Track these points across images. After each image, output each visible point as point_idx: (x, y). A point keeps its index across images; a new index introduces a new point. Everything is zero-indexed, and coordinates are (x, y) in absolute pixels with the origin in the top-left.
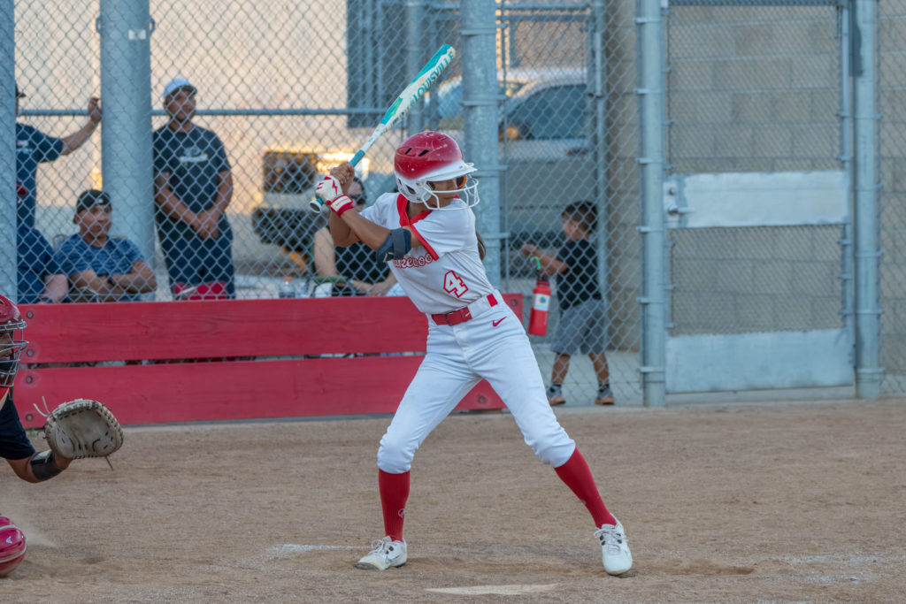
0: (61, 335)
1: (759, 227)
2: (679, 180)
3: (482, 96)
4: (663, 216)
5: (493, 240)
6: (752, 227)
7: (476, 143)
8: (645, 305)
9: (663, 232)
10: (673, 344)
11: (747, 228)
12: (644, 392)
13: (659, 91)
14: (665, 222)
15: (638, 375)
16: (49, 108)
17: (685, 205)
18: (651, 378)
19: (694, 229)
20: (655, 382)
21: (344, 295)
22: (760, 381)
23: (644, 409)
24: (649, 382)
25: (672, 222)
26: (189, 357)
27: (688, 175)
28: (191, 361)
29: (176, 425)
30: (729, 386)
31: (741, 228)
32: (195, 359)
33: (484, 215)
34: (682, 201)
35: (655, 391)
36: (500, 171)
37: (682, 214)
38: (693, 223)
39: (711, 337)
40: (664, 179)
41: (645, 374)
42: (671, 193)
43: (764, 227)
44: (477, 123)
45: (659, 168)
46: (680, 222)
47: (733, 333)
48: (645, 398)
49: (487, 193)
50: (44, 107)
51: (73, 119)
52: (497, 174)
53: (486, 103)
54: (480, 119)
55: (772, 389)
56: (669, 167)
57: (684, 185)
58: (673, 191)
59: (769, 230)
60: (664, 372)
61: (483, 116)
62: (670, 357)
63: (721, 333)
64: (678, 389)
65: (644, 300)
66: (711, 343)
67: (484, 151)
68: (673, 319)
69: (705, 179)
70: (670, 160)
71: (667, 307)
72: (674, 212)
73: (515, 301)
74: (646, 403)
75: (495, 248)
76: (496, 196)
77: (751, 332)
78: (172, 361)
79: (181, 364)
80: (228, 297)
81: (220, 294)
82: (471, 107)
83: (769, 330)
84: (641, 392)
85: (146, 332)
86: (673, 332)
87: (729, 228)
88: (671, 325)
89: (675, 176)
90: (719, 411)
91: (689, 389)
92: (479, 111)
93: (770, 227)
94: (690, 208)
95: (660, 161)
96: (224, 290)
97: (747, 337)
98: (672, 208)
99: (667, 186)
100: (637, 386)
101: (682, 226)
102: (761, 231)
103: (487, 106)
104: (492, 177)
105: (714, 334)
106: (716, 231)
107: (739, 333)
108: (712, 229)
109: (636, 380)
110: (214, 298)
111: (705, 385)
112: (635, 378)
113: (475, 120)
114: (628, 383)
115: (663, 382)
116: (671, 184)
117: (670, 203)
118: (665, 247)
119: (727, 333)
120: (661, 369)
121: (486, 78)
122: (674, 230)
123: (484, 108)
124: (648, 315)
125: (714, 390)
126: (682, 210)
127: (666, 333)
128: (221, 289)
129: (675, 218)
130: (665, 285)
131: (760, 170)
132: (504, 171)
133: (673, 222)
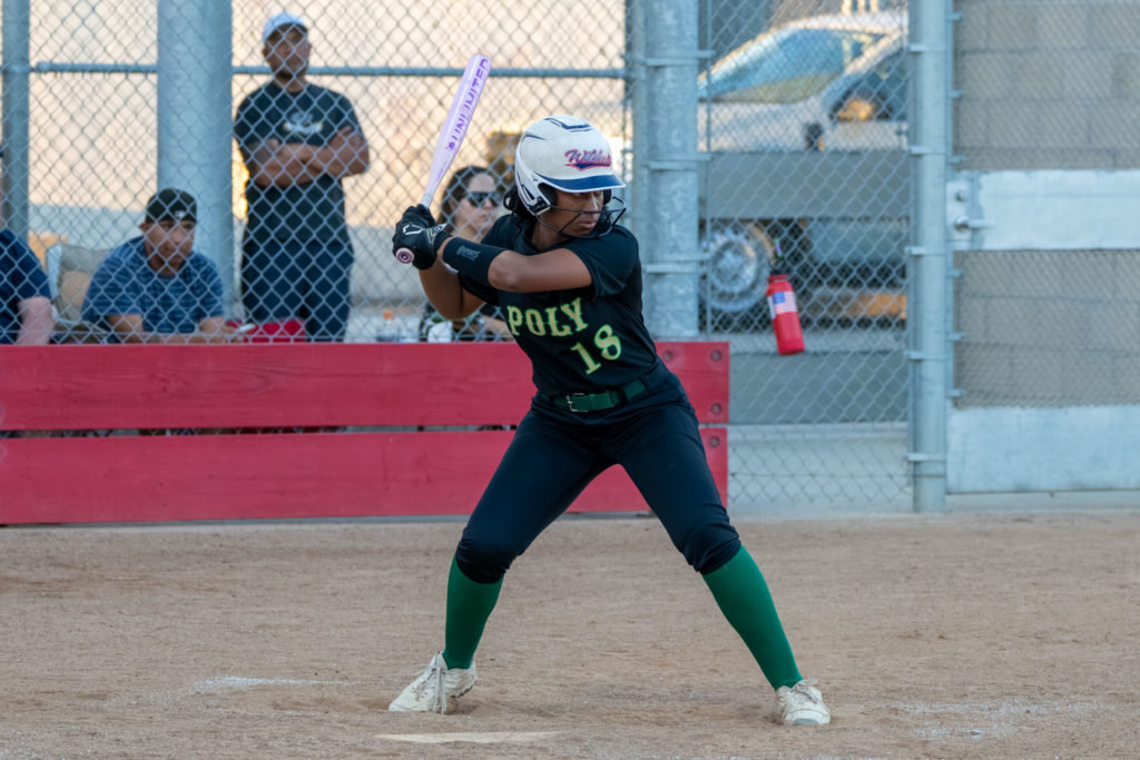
0: (38, 390)
1: (1092, 251)
2: (972, 180)
3: (673, 51)
4: (946, 231)
5: (686, 262)
6: (1083, 251)
7: (664, 121)
8: (919, 361)
9: (945, 255)
10: (960, 421)
11: (1074, 251)
12: (915, 490)
13: (942, 47)
14: (948, 240)
15: (905, 465)
16: (90, 62)
17: (980, 216)
18: (926, 469)
19: (994, 252)
20: (930, 476)
21: (462, 339)
22: (1089, 478)
23: (913, 515)
24: (920, 476)
25: (959, 241)
26: (229, 425)
27: (986, 172)
28: (233, 431)
29: (207, 524)
30: (1045, 484)
31: (1064, 251)
32: (238, 428)
33: (673, 226)
34: (976, 210)
35: (930, 489)
36: (699, 162)
37: (975, 230)
38: (991, 243)
39: (1017, 411)
40: (947, 179)
41: (916, 463)
42: (959, 198)
43: (1100, 250)
44: (665, 91)
45: (940, 161)
46: (972, 240)
47: (1051, 406)
48: (916, 499)
49: (680, 194)
50: (83, 59)
51: (127, 78)
52: (694, 165)
53: (680, 62)
54: (670, 85)
55: (1110, 489)
56: (956, 160)
57: (980, 187)
58: (962, 195)
59: (1109, 255)
60: (944, 462)
61: (673, 81)
62: (954, 440)
63: (1033, 406)
64: (967, 486)
65: (915, 355)
66: (1015, 420)
67: (675, 133)
68: (957, 385)
69: (1012, 179)
70: (957, 149)
71: (951, 366)
72: (962, 227)
73: (719, 353)
74: (916, 509)
75: (689, 274)
76: (694, 199)
77: (1078, 405)
78: (203, 431)
79: (217, 435)
80: (309, 340)
81: (296, 336)
82: (658, 68)
83: (1105, 403)
84: (910, 490)
85: (165, 389)
86: (957, 403)
87: (1047, 251)
88: (956, 393)
89: (965, 173)
90: (1020, 520)
91: (981, 486)
92: (669, 74)
93: (1110, 251)
94: (988, 221)
95: (942, 150)
96: (303, 328)
97: (1074, 413)
98: (959, 221)
99: (954, 187)
100: (903, 481)
101: (976, 247)
102: (1096, 255)
103: (681, 66)
104: (687, 170)
105: (1022, 407)
106: (1027, 254)
107: (1061, 407)
108: (1021, 251)
109: (902, 472)
110: (288, 340)
111: (1007, 483)
112: (900, 471)
113: (663, 86)
114: (891, 476)
115: (943, 476)
116: (960, 185)
117: (957, 213)
118: (947, 277)
119: (1042, 406)
120: (938, 457)
121: (679, 26)
122: (962, 252)
123: (675, 69)
124: (921, 378)
125: (1020, 490)
126: (974, 223)
127: (949, 404)
128: (299, 327)
129: (966, 235)
130: (947, 333)
131: (1095, 166)
132: (707, 163)
133: (962, 242)
